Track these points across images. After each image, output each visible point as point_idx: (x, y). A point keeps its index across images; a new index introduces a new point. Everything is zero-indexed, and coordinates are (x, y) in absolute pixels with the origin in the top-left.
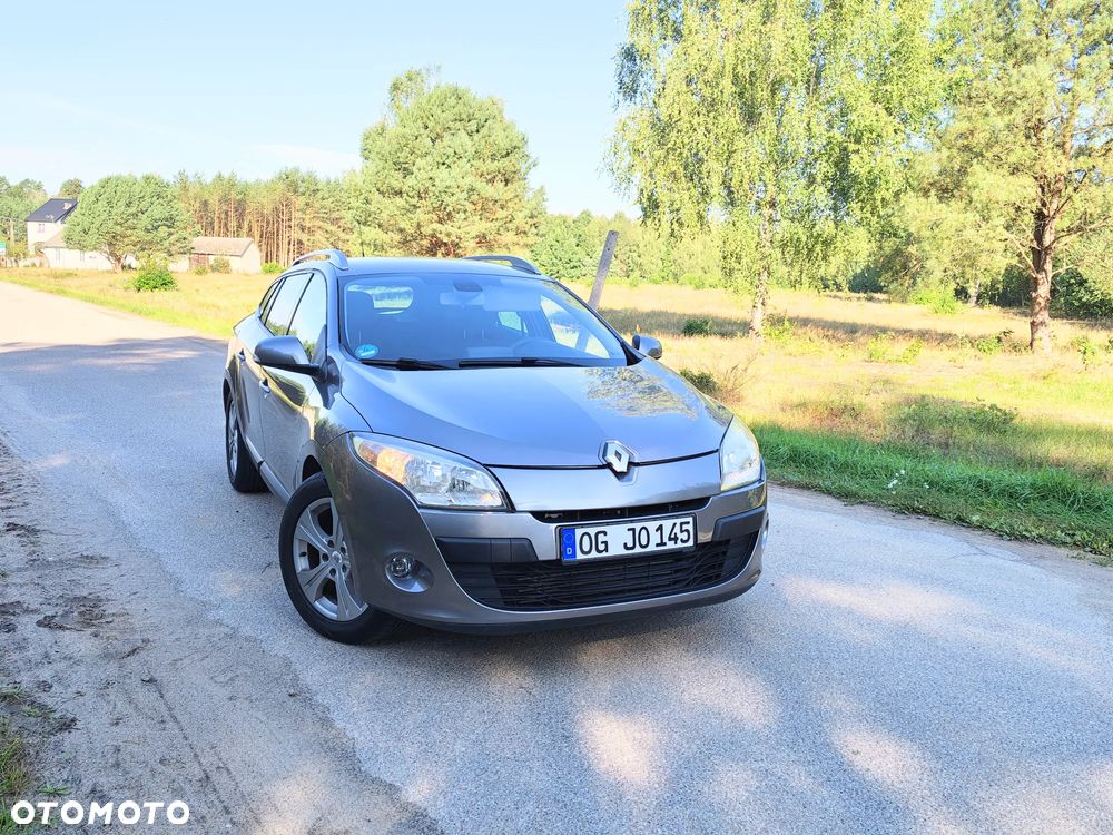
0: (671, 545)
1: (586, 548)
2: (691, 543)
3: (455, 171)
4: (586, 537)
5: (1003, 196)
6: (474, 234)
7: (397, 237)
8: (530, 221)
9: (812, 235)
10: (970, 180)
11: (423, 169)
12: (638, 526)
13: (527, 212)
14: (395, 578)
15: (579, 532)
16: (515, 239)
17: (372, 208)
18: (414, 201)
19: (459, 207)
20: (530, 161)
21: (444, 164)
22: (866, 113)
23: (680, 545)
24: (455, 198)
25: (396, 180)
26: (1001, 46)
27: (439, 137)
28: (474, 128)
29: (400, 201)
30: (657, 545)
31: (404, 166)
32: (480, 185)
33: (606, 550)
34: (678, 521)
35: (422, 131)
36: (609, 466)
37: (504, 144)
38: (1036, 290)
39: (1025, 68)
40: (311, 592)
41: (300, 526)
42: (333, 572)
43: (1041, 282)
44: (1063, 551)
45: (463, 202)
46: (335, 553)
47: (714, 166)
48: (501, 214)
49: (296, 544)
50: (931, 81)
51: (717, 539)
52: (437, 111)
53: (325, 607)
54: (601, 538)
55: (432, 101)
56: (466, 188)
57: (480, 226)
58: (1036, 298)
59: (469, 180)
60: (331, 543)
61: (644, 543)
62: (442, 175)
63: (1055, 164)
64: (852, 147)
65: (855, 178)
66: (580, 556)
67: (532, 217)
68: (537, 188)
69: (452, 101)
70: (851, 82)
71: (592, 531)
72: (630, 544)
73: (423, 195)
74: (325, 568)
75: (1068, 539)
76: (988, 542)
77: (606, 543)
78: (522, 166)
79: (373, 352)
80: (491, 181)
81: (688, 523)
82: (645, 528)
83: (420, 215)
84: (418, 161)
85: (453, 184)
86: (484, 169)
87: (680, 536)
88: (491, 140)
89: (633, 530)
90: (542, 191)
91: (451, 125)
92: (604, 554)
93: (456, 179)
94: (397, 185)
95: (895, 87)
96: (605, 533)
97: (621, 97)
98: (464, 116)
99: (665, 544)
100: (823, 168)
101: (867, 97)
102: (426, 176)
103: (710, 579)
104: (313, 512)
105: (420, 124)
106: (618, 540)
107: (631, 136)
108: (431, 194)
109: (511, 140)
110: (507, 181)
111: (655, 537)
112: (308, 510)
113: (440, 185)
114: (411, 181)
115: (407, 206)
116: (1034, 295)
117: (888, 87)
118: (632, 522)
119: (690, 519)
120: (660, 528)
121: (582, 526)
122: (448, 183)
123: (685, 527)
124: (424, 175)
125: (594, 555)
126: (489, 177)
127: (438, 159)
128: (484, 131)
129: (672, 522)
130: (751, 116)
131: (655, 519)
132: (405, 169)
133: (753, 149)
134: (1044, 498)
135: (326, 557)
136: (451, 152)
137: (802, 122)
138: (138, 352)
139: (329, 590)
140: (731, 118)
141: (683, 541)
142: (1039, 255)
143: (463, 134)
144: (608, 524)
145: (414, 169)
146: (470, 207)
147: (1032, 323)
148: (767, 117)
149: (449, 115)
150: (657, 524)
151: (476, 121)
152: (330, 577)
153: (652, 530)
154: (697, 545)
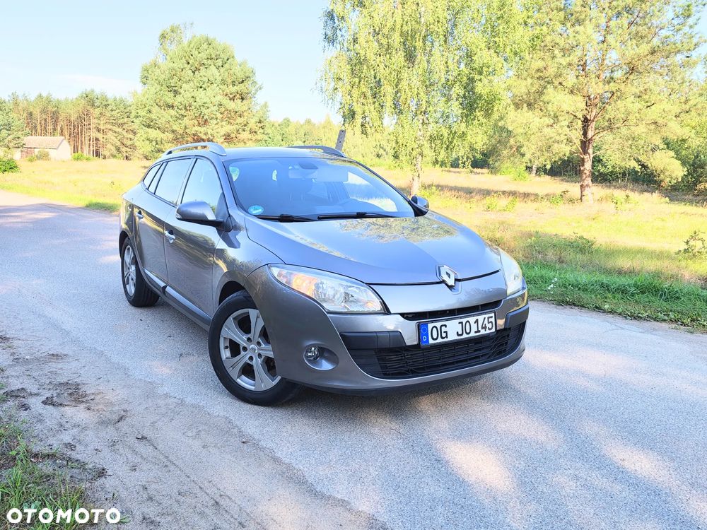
0: (483, 332)
1: (435, 336)
2: (493, 330)
3: (210, 92)
4: (435, 329)
5: (566, 107)
6: (222, 133)
7: (171, 136)
8: (259, 125)
9: (451, 132)
10: (545, 98)
11: (187, 91)
12: (464, 320)
13: (257, 119)
14: (309, 361)
15: (430, 326)
16: (250, 136)
17: (153, 116)
18: (182, 112)
19: (212, 116)
20: (257, 86)
21: (201, 87)
22: (483, 56)
23: (488, 331)
24: (209, 110)
25: (169, 98)
26: (562, 14)
27: (197, 69)
28: (220, 64)
29: (172, 112)
30: (476, 332)
31: (174, 88)
32: (226, 102)
33: (447, 337)
34: (487, 316)
35: (186, 65)
36: (443, 282)
37: (240, 75)
38: (583, 165)
39: (577, 28)
40: (234, 373)
41: (225, 329)
42: (251, 358)
43: (586, 160)
44: (664, 325)
45: (215, 113)
46: (253, 346)
47: (388, 90)
48: (239, 120)
49: (222, 340)
50: (522, 36)
51: (507, 327)
52: (195, 52)
53: (244, 382)
54: (443, 328)
55: (192, 46)
56: (217, 103)
57: (228, 128)
58: (583, 171)
59: (219, 98)
60: (249, 339)
61: (468, 331)
62: (200, 94)
63: (596, 88)
64: (477, 77)
65: (481, 96)
66: (431, 341)
67: (260, 122)
68: (263, 103)
69: (205, 46)
70: (472, 36)
71: (438, 325)
72: (460, 333)
73: (188, 108)
74: (244, 357)
75: (666, 318)
76: (619, 321)
77: (446, 332)
78: (253, 90)
79: (260, 210)
80: (232, 99)
81: (492, 317)
82: (468, 321)
83: (186, 121)
84: (184, 85)
85: (208, 101)
86: (228, 91)
87: (488, 326)
88: (231, 72)
89: (462, 323)
90: (266, 105)
91: (205, 61)
92: (446, 340)
93: (211, 97)
94: (170, 101)
95: (501, 39)
96: (445, 326)
97: (326, 44)
98: (213, 56)
99: (480, 331)
100: (457, 90)
101: (483, 45)
102: (190, 95)
103: (500, 352)
104: (234, 319)
105: (184, 61)
106: (453, 330)
107: (335, 69)
108: (193, 107)
109: (245, 73)
110: (242, 99)
111: (474, 328)
112: (231, 318)
113: (200, 102)
114: (179, 98)
115: (178, 115)
116: (582, 168)
117: (497, 39)
118: (461, 318)
119: (493, 315)
120: (477, 321)
121: (432, 322)
122: (205, 101)
123: (490, 320)
124: (189, 95)
125: (440, 340)
126: (231, 96)
127: (198, 84)
128: (227, 66)
129: (482, 317)
130: (410, 57)
131: (474, 316)
132: (175, 91)
133: (412, 78)
134: (643, 293)
135: (245, 349)
136: (205, 79)
137: (443, 62)
138: (16, 214)
139: (248, 371)
140: (399, 58)
141: (489, 329)
142: (585, 144)
143: (213, 68)
144: (447, 320)
145: (182, 91)
146: (219, 116)
147: (582, 186)
148: (420, 57)
149: (203, 55)
150: (475, 318)
151: (221, 59)
152: (249, 362)
153: (472, 323)
154: (497, 331)
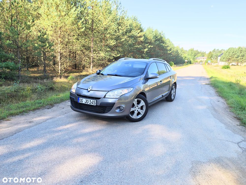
2: (95, 105)
12: (87, 99)
15: (80, 98)
23: (93, 104)
34: (93, 100)
51: (101, 105)
66: (79, 102)
71: (81, 99)
72: (86, 102)
77: (83, 101)
87: (93, 103)
92: (82, 103)
99: (91, 104)
111: (89, 102)
118: (86, 99)
119: (96, 101)
120: (90, 101)
121: (80, 97)
123: (94, 102)
125: (81, 102)
131: (90, 99)
144: (83, 98)
153: (89, 101)
154: (96, 105)
